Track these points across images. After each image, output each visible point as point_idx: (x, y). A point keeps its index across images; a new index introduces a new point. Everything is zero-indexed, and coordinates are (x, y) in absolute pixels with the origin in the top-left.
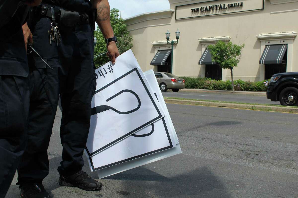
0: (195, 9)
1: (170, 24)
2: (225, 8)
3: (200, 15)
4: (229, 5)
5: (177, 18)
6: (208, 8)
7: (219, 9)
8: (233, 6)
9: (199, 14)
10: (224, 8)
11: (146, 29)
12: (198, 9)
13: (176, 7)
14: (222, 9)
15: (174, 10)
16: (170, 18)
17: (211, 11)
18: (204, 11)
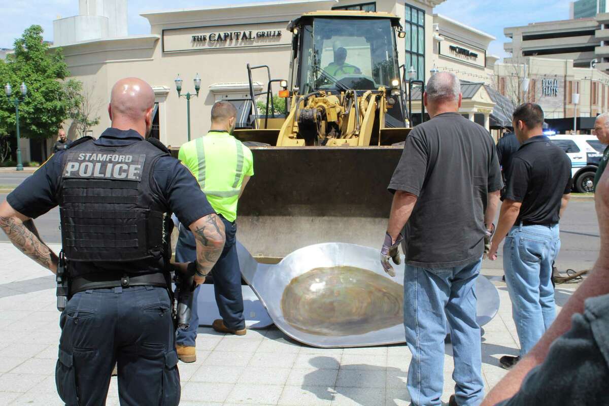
0: (200, 37)
1: (152, 59)
2: (252, 37)
3: (209, 46)
4: (259, 33)
5: (165, 50)
6: (222, 36)
7: (242, 39)
8: (266, 35)
9: (206, 46)
10: (250, 38)
11: (104, 66)
12: (204, 36)
13: (163, 31)
14: (246, 38)
15: (159, 36)
16: (152, 48)
17: (228, 40)
18: (215, 40)
